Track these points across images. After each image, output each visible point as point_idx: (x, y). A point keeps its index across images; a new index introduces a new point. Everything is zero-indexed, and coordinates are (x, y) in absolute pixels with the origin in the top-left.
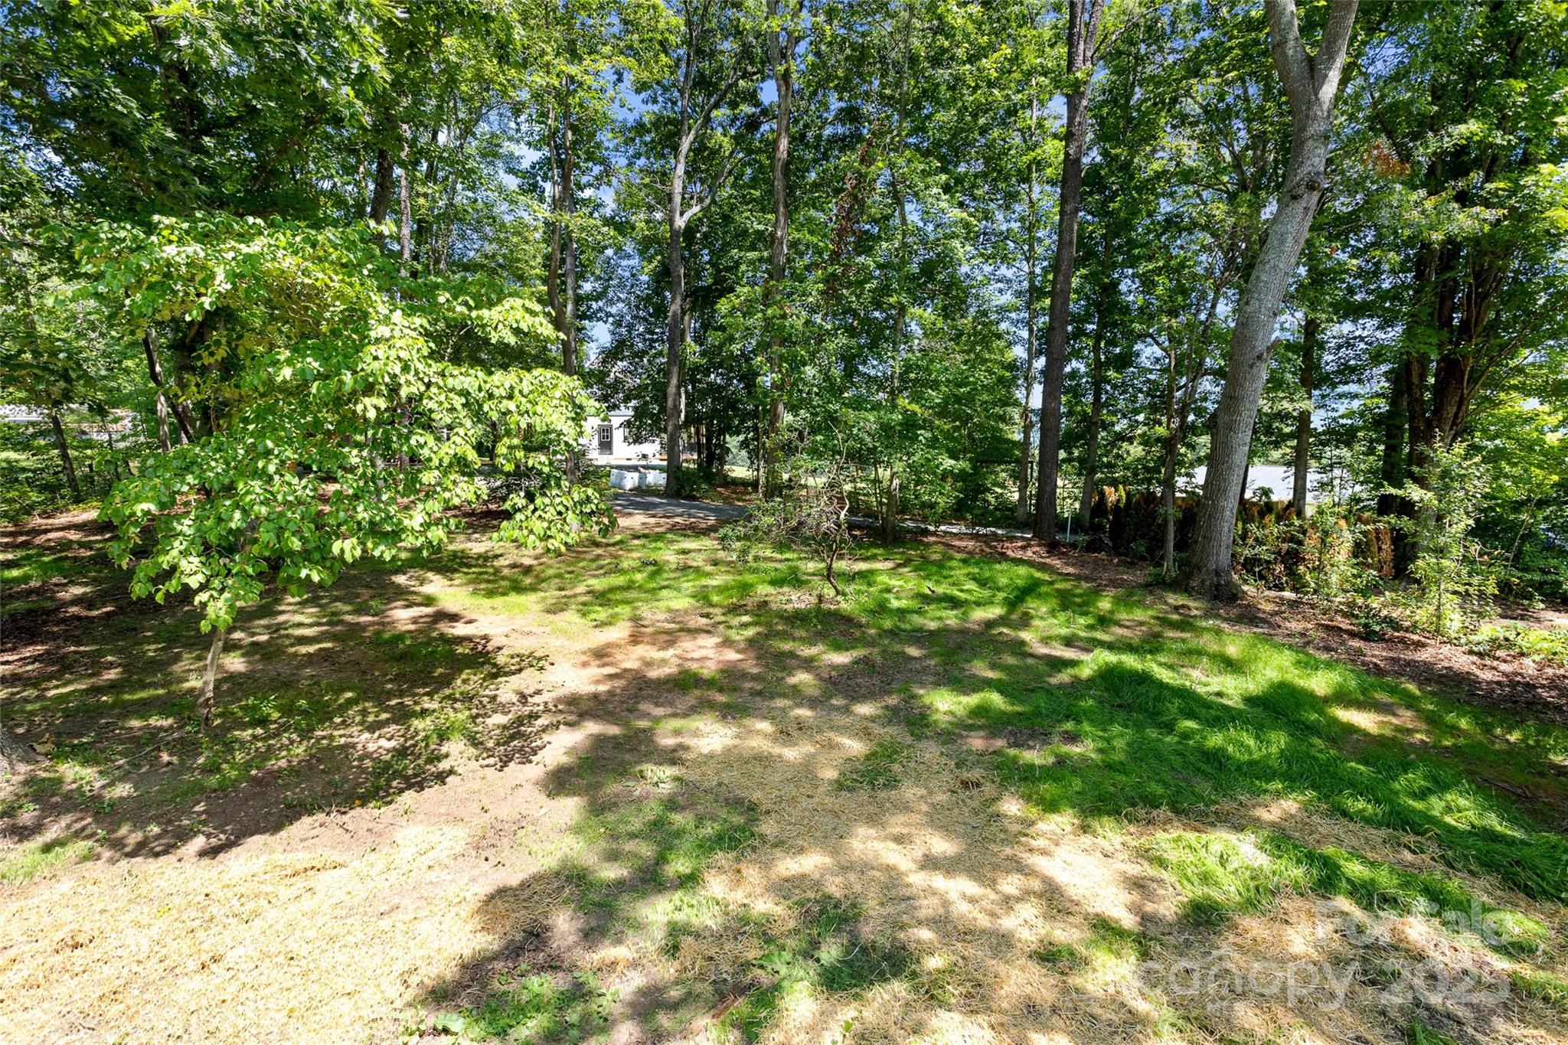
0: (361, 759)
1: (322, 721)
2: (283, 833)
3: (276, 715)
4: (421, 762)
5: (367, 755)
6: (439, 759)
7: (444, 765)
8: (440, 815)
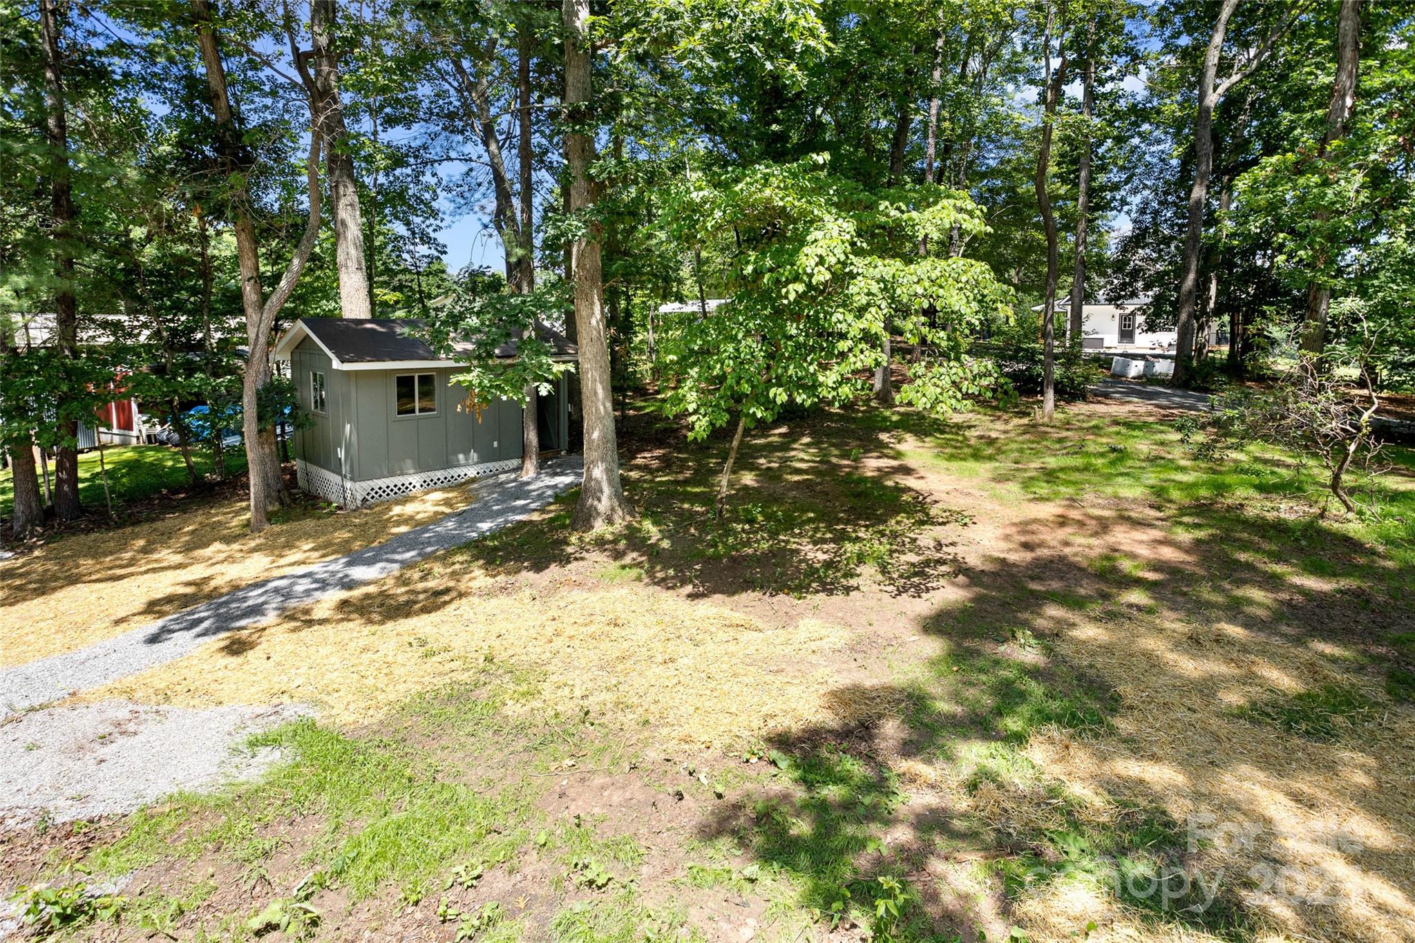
0: (800, 561)
1: (786, 530)
2: (736, 597)
3: (760, 518)
4: (839, 574)
5: (805, 561)
6: (852, 576)
7: (853, 582)
8: (837, 617)
